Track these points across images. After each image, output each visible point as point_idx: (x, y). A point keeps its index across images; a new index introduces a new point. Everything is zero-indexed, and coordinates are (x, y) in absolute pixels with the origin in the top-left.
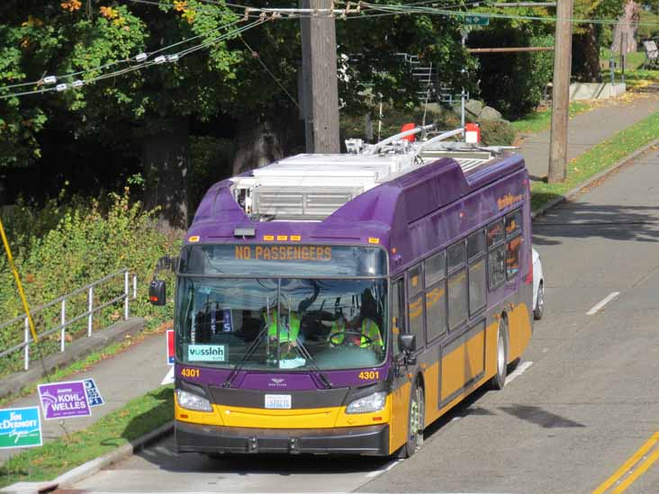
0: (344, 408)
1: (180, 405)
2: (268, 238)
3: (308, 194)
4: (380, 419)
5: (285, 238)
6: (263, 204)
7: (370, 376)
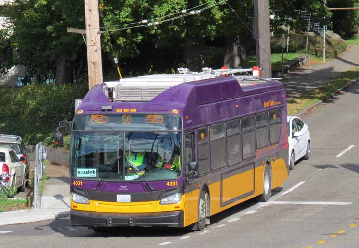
0: (159, 201)
1: (72, 201)
2: (119, 111)
3: (144, 89)
4: (178, 207)
5: (128, 110)
6: (121, 95)
7: (172, 184)
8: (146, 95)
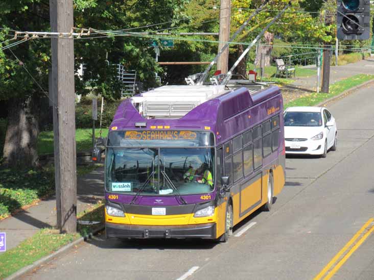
0: (193, 214)
1: (108, 214)
2: (153, 127)
3: (172, 105)
4: (211, 220)
5: (162, 127)
6: (149, 111)
7: (206, 198)
8: (173, 111)
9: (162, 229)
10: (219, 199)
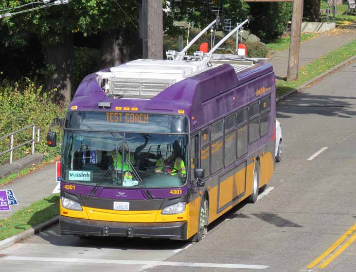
0: (160, 211)
1: (63, 206)
2: (118, 108)
3: (142, 83)
4: (182, 218)
5: (129, 109)
6: (116, 88)
7: (176, 192)
8: (143, 89)
9: (125, 226)
10: (192, 195)
